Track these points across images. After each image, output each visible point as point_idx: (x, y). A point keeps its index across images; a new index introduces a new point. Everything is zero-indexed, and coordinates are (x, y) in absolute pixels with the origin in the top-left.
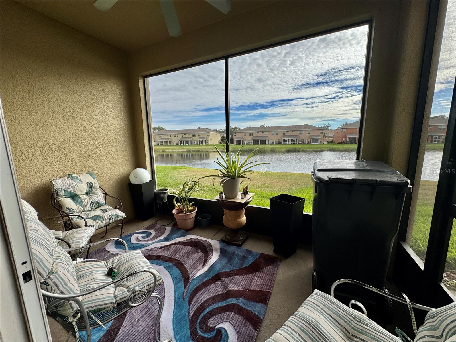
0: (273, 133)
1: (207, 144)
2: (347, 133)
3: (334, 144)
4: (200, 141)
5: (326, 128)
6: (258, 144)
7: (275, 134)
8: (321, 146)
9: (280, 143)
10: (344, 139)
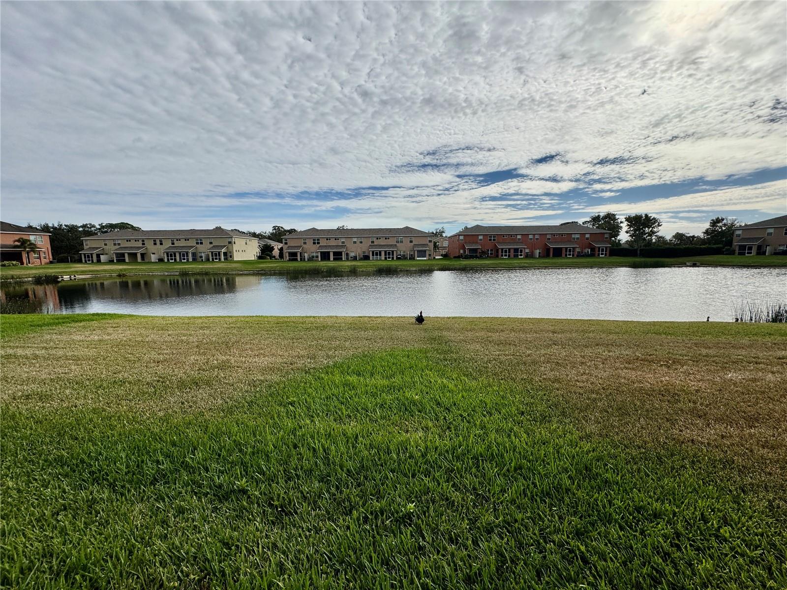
0: (355, 240)
1: (229, 258)
2: (466, 243)
3: (448, 260)
4: (212, 253)
5: (439, 234)
6: (329, 259)
7: (358, 242)
8: (430, 262)
9: (366, 258)
10: (462, 251)
